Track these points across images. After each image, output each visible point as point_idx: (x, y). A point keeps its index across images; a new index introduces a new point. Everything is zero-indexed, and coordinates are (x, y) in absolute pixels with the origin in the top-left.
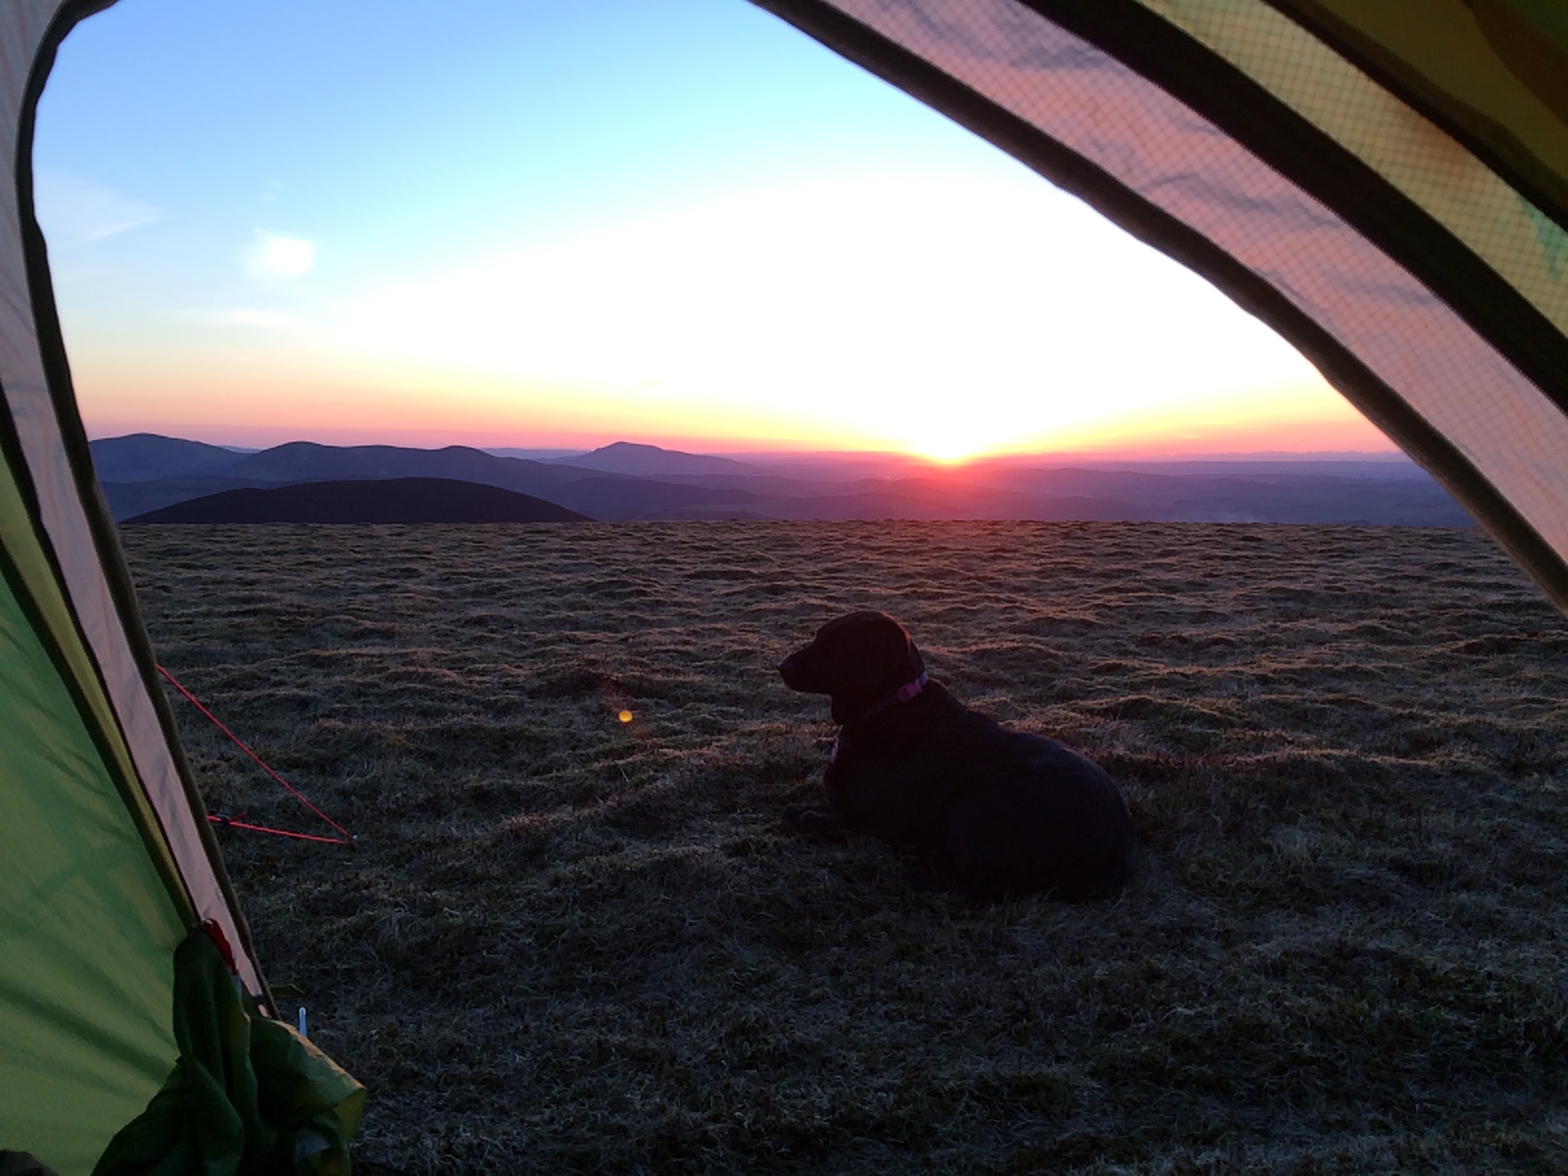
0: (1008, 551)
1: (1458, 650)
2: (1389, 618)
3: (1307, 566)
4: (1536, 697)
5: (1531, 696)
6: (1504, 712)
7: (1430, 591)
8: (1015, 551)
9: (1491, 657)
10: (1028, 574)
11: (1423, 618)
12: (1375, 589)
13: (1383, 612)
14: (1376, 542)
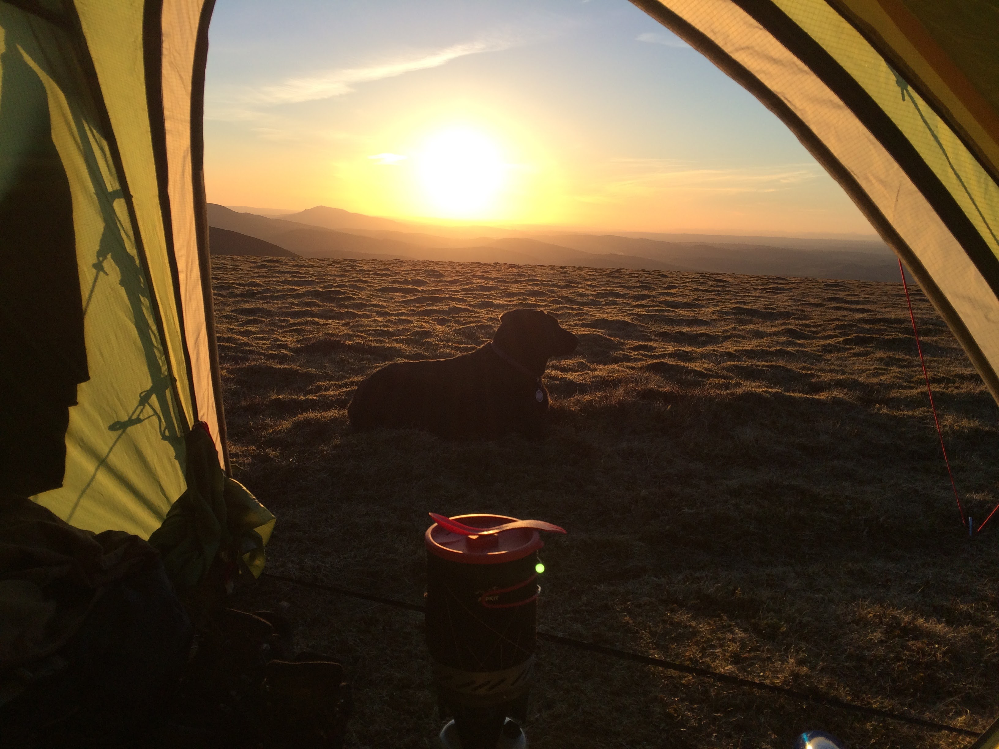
0: (574, 283)
1: (839, 342)
2: (801, 325)
3: (753, 296)
4: (880, 366)
5: (877, 367)
6: (862, 375)
7: (824, 312)
8: (578, 283)
9: (857, 347)
10: (588, 296)
11: (820, 325)
12: (793, 310)
13: (797, 322)
14: (794, 285)
